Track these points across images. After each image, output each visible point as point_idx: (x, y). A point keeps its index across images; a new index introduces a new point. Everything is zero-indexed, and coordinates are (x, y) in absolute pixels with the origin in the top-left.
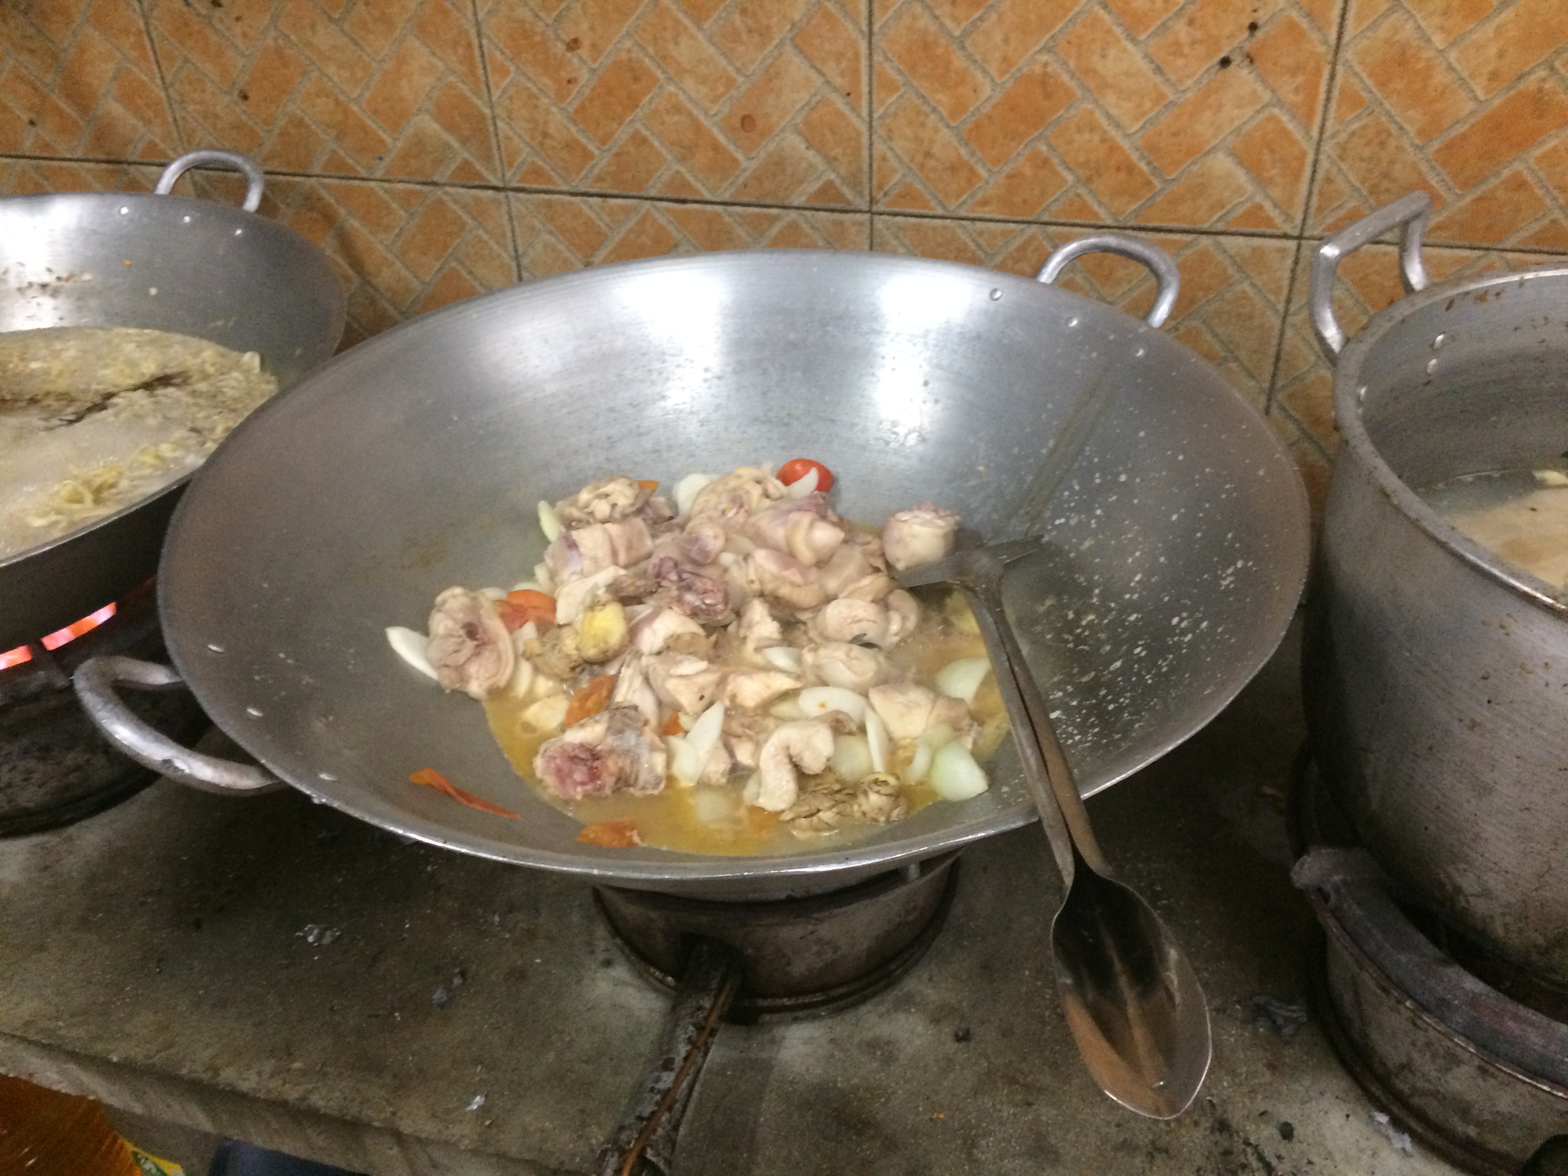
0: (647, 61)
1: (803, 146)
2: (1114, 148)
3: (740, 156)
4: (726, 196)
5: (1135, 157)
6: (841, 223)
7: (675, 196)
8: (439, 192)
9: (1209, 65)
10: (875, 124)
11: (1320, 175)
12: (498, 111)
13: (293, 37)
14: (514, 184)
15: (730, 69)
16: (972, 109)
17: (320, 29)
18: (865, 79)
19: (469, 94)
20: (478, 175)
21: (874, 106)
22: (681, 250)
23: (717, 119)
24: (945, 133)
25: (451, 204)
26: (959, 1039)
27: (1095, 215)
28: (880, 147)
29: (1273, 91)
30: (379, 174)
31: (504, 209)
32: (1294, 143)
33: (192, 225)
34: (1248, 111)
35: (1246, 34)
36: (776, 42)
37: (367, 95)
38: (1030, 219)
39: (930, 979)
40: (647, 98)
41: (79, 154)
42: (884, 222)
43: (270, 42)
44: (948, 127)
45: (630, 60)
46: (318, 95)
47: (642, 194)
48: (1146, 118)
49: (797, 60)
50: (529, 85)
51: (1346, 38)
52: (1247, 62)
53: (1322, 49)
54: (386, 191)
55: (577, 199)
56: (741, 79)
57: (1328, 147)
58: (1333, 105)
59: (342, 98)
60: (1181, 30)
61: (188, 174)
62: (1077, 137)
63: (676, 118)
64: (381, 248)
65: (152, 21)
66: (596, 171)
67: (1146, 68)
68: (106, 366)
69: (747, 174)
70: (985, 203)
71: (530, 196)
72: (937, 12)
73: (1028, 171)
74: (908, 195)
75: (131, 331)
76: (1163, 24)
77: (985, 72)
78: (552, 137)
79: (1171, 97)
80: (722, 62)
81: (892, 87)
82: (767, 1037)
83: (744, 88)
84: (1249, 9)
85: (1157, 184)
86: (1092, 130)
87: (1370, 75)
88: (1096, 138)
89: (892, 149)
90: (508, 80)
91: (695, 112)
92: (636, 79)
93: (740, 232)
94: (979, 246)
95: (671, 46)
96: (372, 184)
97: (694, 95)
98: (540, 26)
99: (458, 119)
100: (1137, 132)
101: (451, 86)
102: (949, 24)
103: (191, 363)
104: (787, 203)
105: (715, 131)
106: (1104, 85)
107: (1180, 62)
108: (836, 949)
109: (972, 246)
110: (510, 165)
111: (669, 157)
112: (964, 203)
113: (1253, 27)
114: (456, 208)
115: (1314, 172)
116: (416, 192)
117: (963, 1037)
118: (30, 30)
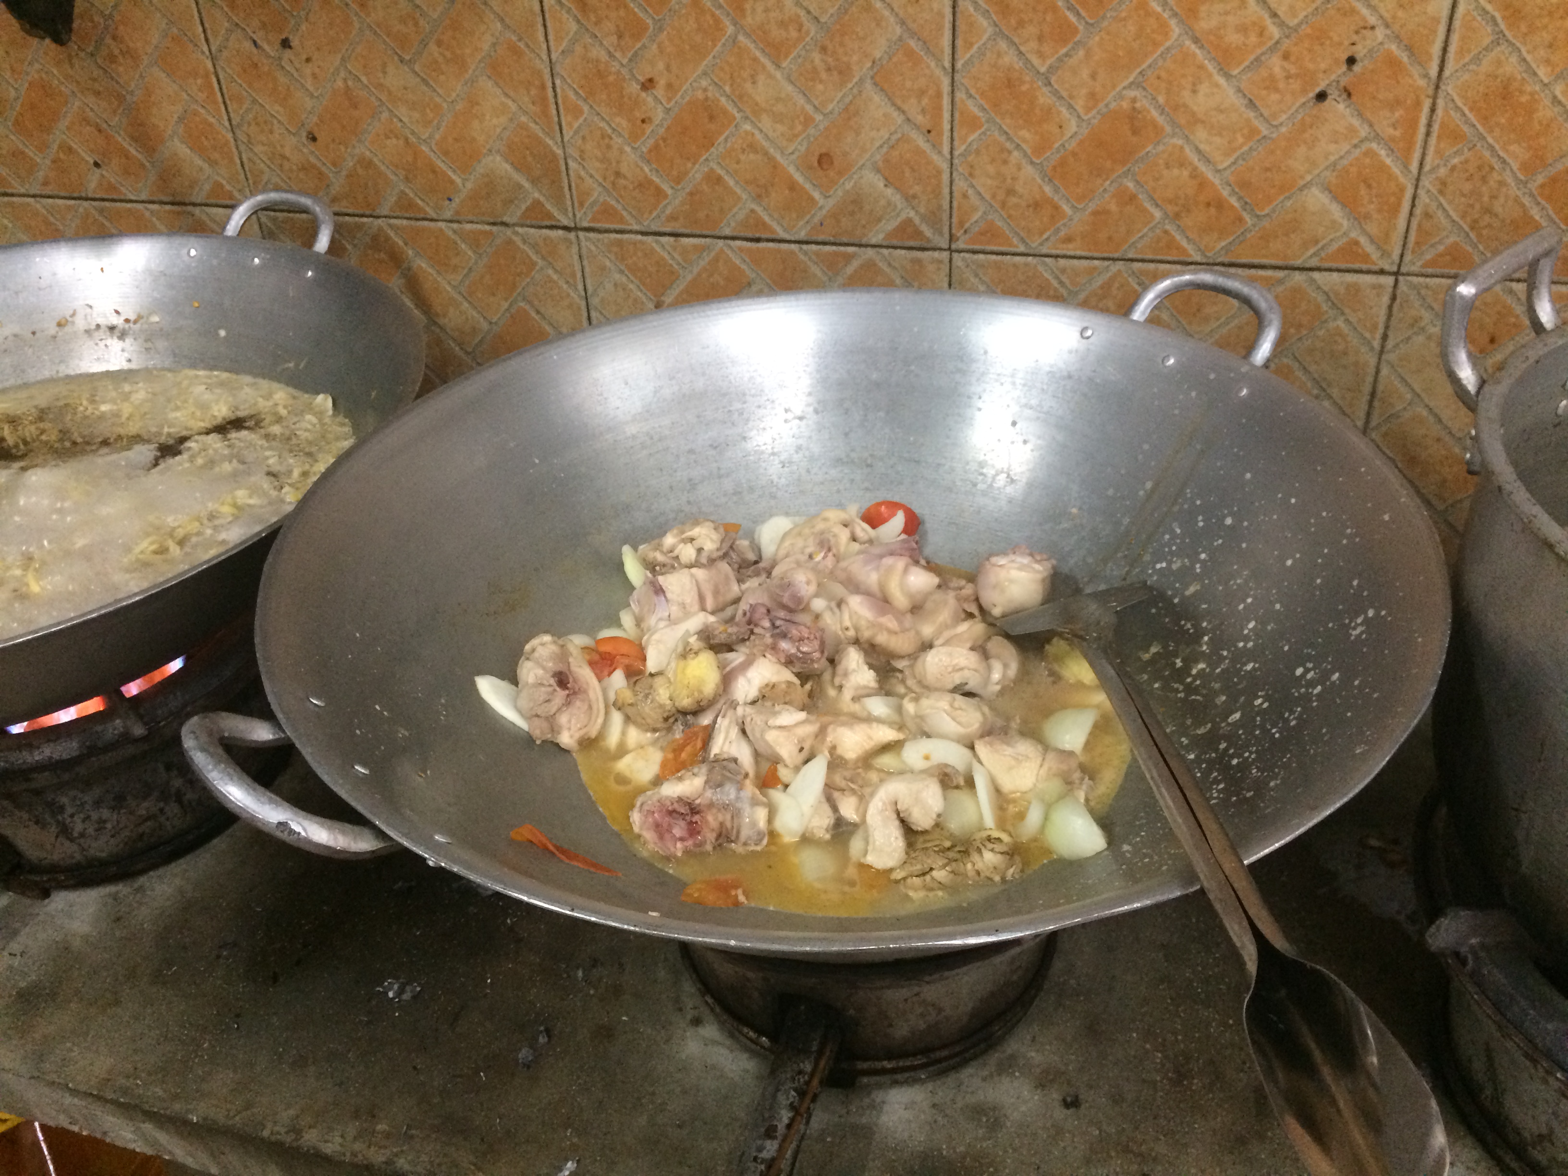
0: (723, 100)
1: (881, 184)
2: (1203, 184)
3: (816, 195)
4: (802, 235)
5: (1225, 193)
6: (919, 261)
7: (750, 235)
8: (509, 232)
9: (1303, 100)
10: (956, 161)
11: (1418, 211)
12: (570, 151)
13: (364, 79)
14: (585, 224)
15: (809, 108)
16: (1056, 145)
17: (391, 69)
18: (946, 116)
19: (541, 134)
20: (549, 216)
21: (956, 143)
22: (754, 288)
23: (794, 157)
24: (1029, 170)
25: (520, 243)
26: (1067, 1105)
27: (1184, 251)
28: (960, 185)
29: (1371, 125)
30: (448, 215)
31: (574, 249)
32: (1391, 177)
33: (263, 266)
34: (1346, 147)
35: (1344, 68)
36: (855, 80)
37: (437, 136)
38: (1116, 255)
39: (1033, 1040)
40: (722, 139)
41: (143, 197)
42: (964, 259)
43: (340, 83)
44: (1032, 163)
45: (706, 99)
46: (387, 137)
47: (717, 233)
48: (1238, 153)
49: (877, 98)
50: (602, 124)
51: (1447, 73)
52: (1345, 96)
53: (1422, 83)
54: (455, 232)
55: (649, 239)
56: (818, 117)
57: (1426, 182)
58: (1433, 141)
59: (412, 139)
60: (1276, 64)
61: (254, 217)
62: (1165, 172)
63: (752, 156)
64: (449, 289)
65: (221, 63)
66: (668, 211)
67: (1238, 102)
68: (177, 408)
69: (824, 212)
70: (1069, 239)
71: (600, 236)
72: (1022, 48)
73: (1113, 207)
74: (990, 232)
75: (201, 373)
76: (1257, 59)
77: (1070, 107)
78: (625, 177)
79: (1265, 132)
80: (801, 101)
81: (973, 124)
82: (867, 1101)
83: (821, 127)
84: (1346, 43)
85: (1249, 219)
86: (1181, 165)
87: (1471, 109)
88: (1186, 173)
89: (973, 186)
90: (581, 120)
91: (772, 151)
92: (711, 118)
93: (815, 270)
94: (1061, 283)
95: (748, 86)
96: (440, 224)
97: (771, 134)
98: (615, 66)
99: (530, 159)
100: (1230, 166)
101: (522, 127)
102: (1035, 61)
103: (263, 405)
104: (864, 241)
105: (792, 170)
106: (1195, 120)
107: (1275, 97)
108: (940, 1010)
109: (1055, 283)
110: (581, 204)
111: (744, 196)
112: (1047, 239)
113: (1351, 61)
114: (525, 248)
115: (1413, 205)
116: (485, 233)
117: (1072, 1103)
118: (96, 73)
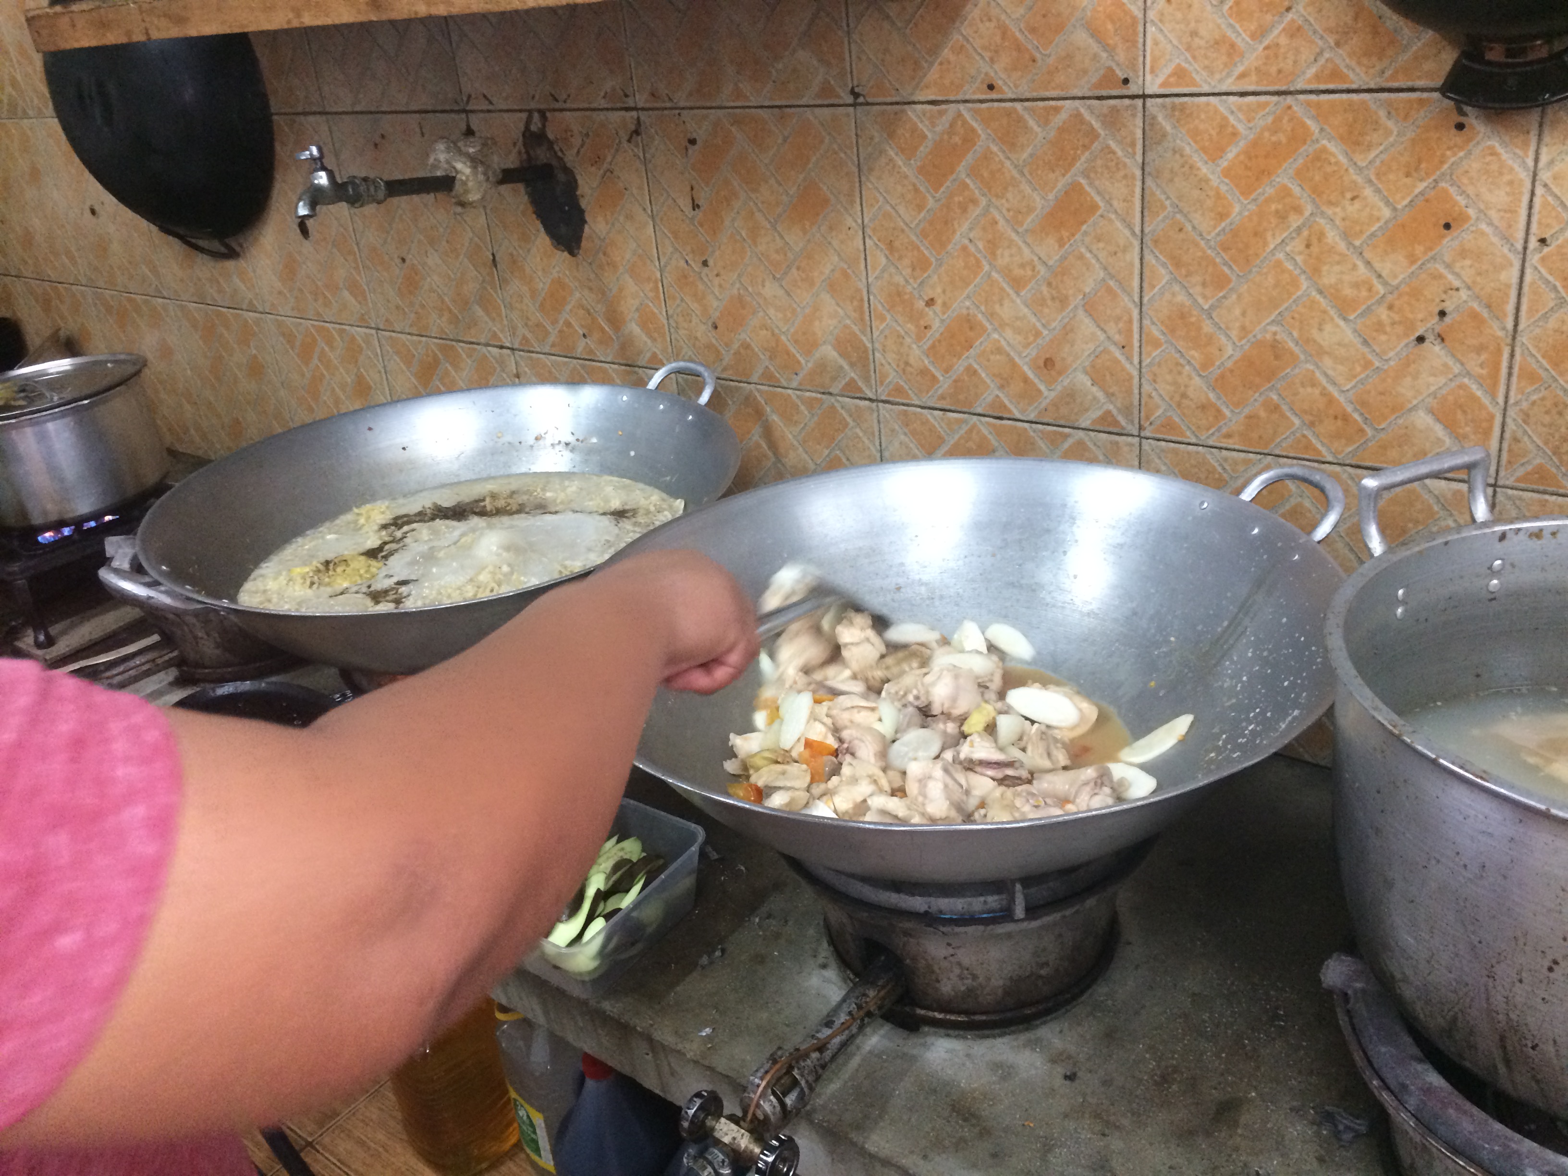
0: (980, 316)
1: (1089, 383)
2: (1331, 400)
3: (1042, 387)
4: (1032, 417)
5: (1349, 409)
6: (1117, 443)
7: (995, 414)
8: (833, 399)
9: (1406, 341)
10: (1143, 370)
11: (1507, 435)
12: (877, 345)
13: (750, 289)
14: (883, 398)
15: (1038, 325)
16: (1217, 363)
17: (767, 284)
18: (1136, 336)
19: (858, 333)
20: (860, 390)
21: (1143, 356)
22: (997, 454)
23: (1027, 359)
24: (1197, 381)
25: (839, 409)
27: (1319, 453)
28: (1146, 387)
29: (1462, 364)
30: (794, 384)
31: (875, 415)
32: (1482, 407)
33: (663, 411)
34: (1442, 380)
35: (1437, 318)
36: (1071, 307)
37: (792, 330)
38: (1266, 451)
40: (978, 343)
41: (609, 360)
42: (1150, 444)
43: (735, 292)
44: (1200, 375)
45: (968, 315)
46: (761, 329)
47: (972, 410)
48: (1358, 378)
49: (1087, 320)
50: (899, 328)
51: (1521, 327)
52: (1439, 340)
53: (1500, 334)
54: (798, 397)
55: (925, 411)
56: (1045, 332)
57: (1512, 412)
58: (1514, 379)
59: (777, 331)
60: (1383, 314)
61: (673, 376)
62: (1301, 390)
63: (998, 357)
64: (790, 436)
65: (666, 274)
66: (940, 391)
67: (1357, 341)
68: (591, 500)
69: (1048, 401)
70: (1228, 436)
71: (894, 407)
72: (1191, 291)
73: (1263, 414)
74: (1169, 425)
75: (615, 479)
76: (1369, 308)
77: (1228, 337)
78: (911, 366)
79: (1377, 364)
80: (1033, 320)
81: (1157, 344)
83: (1047, 339)
84: (1438, 300)
85: (1370, 432)
86: (1313, 385)
87: (1543, 357)
88: (1317, 392)
89: (1156, 390)
90: (884, 325)
91: (1012, 354)
92: (971, 328)
93: (1041, 444)
94: (1224, 469)
95: (997, 307)
96: (790, 391)
97: (1011, 341)
98: (909, 289)
99: (849, 349)
100: (1352, 388)
101: (846, 326)
102: (1200, 300)
103: (643, 502)
104: (1076, 425)
105: (1026, 368)
106: (1321, 352)
107: (1383, 338)
109: (1219, 469)
110: (882, 383)
111: (992, 386)
112: (1213, 434)
113: (1442, 314)
114: (843, 412)
115: (1503, 432)
116: (816, 399)
117: (1070, 1077)
118: (592, 276)
